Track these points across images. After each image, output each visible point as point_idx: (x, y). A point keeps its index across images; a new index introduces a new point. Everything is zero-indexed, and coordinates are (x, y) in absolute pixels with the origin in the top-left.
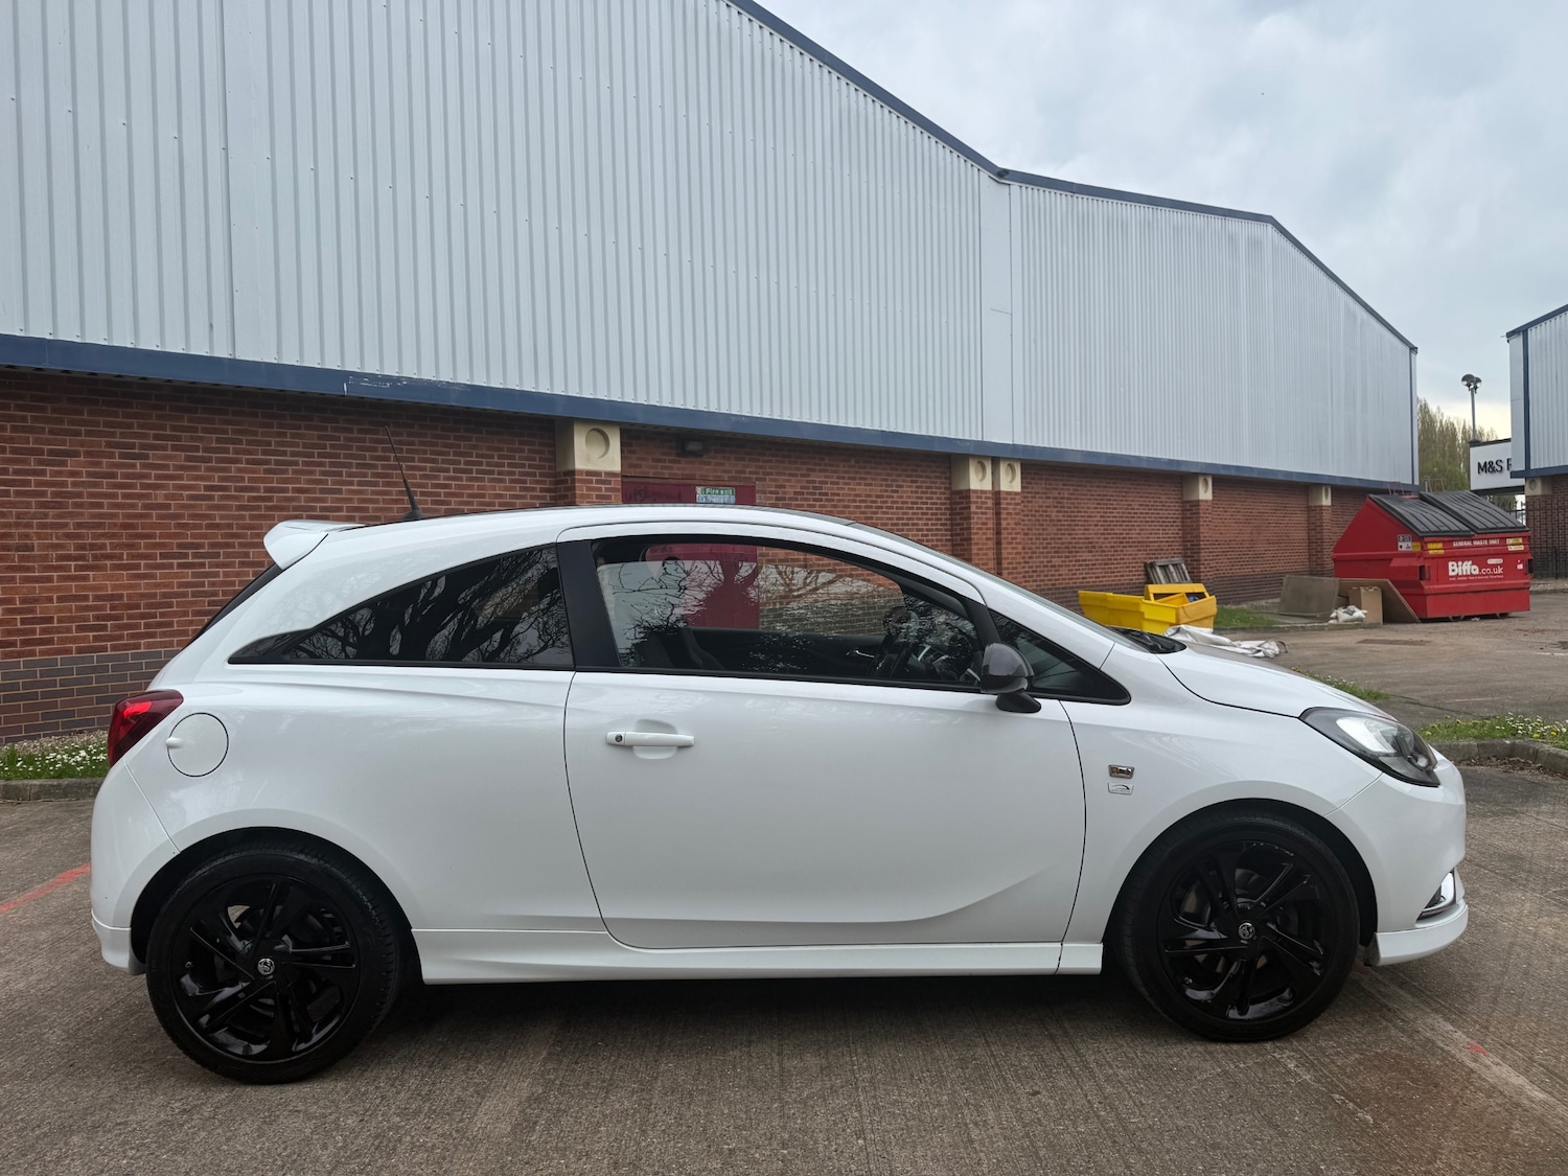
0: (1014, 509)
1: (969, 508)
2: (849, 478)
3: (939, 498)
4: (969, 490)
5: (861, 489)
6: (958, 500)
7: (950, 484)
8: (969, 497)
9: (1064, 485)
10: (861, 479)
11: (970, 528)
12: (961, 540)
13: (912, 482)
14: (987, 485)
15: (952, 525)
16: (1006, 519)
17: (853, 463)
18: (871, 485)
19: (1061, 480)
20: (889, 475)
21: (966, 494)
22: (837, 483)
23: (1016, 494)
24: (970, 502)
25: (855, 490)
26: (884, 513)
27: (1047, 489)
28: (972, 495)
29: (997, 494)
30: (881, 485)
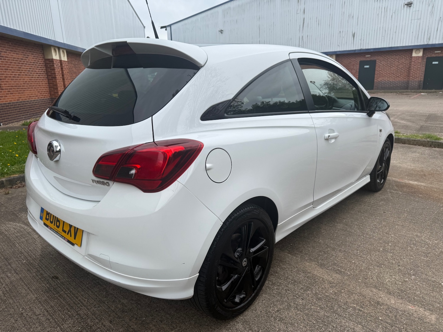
0: (66, 67)
1: (54, 66)
2: (10, 51)
3: (41, 61)
4: (53, 59)
5: (15, 55)
6: (48, 63)
7: (44, 56)
8: (53, 62)
9: (75, 60)
10: (14, 51)
11: (55, 73)
12: (52, 78)
13: (32, 54)
14: (58, 58)
15: (47, 72)
16: (65, 71)
17: (10, 44)
18: (18, 54)
19: (75, 58)
20: (24, 51)
21: (52, 60)
22: (6, 52)
23: (66, 61)
24: (54, 64)
25: (13, 56)
26: (25, 66)
27: (71, 61)
28: (54, 61)
29: (61, 61)
30: (22, 55)
